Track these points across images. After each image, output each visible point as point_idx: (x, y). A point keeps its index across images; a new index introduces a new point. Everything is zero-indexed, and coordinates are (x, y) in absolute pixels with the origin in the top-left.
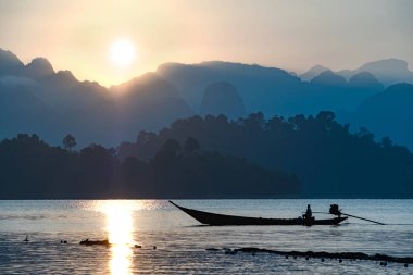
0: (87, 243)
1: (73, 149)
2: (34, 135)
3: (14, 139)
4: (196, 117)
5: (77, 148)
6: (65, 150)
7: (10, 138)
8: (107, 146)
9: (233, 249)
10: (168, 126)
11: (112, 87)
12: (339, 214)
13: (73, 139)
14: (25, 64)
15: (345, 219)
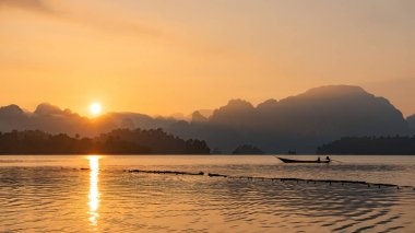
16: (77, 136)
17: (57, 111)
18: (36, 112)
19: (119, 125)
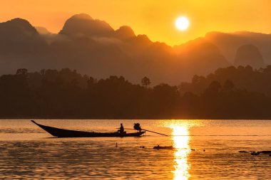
0: (158, 148)
1: (148, 86)
2: (121, 77)
3: (107, 79)
4: (232, 67)
5: (152, 86)
6: (143, 87)
7: (105, 79)
8: (171, 84)
9: (256, 152)
10: (213, 73)
11: (175, 46)
12: (140, 129)
13: (148, 80)
14: (115, 30)
15: (143, 132)
16: (146, 81)
17: (104, 30)
18: (61, 32)
19: (231, 60)
